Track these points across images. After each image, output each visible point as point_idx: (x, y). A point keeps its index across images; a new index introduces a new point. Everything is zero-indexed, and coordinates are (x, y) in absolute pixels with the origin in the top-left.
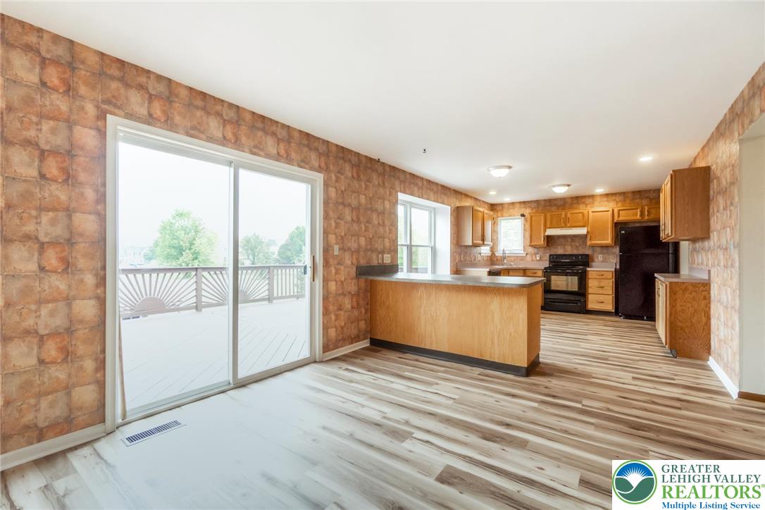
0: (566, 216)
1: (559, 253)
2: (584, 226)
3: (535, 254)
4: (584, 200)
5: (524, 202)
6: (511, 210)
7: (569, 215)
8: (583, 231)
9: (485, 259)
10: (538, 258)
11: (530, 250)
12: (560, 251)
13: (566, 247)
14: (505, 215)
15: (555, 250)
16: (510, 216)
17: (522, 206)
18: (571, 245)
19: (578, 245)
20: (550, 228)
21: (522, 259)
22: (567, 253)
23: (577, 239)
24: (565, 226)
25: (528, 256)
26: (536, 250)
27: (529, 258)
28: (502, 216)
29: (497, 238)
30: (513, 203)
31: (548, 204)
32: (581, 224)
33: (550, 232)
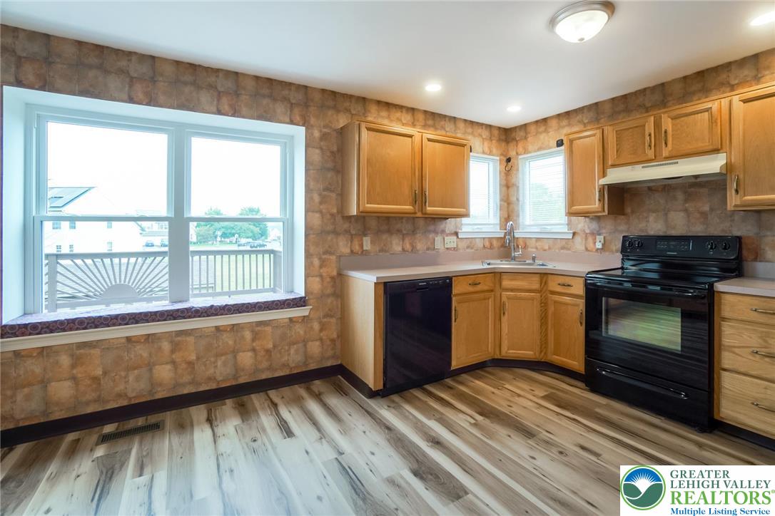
0: (657, 125)
1: (652, 233)
2: (716, 151)
3: (594, 234)
4: (723, 76)
5: (568, 114)
6: (542, 136)
7: (667, 124)
8: (712, 165)
9: (480, 244)
10: (599, 245)
11: (582, 224)
12: (653, 225)
13: (672, 215)
14: (530, 147)
15: (642, 225)
16: (540, 149)
17: (565, 122)
18: (686, 210)
19: (706, 208)
20: (614, 166)
21: (565, 245)
22: (674, 233)
23: (704, 191)
24: (657, 158)
25: (578, 239)
26: (594, 225)
27: (579, 244)
28: (526, 151)
29: (518, 200)
30: (545, 120)
31: (622, 107)
32: (706, 145)
33: (618, 175)
